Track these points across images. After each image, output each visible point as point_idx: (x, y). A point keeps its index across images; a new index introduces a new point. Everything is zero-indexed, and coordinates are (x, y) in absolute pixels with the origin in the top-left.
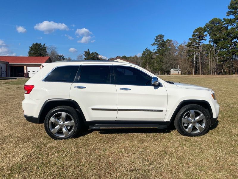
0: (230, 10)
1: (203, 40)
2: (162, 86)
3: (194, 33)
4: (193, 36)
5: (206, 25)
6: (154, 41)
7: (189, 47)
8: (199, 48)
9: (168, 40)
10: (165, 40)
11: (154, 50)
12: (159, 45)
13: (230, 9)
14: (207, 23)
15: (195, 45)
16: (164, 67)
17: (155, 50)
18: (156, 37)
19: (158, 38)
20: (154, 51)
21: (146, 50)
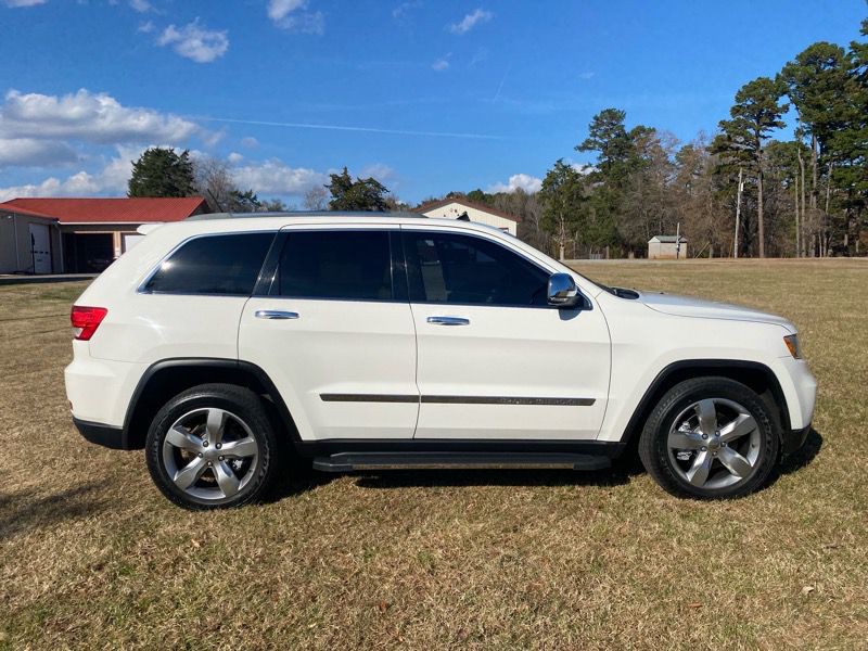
1: (774, 128)
2: (591, 309)
3: (738, 100)
4: (735, 111)
5: (784, 70)
6: (586, 135)
7: (718, 155)
8: (756, 158)
9: (641, 130)
10: (628, 130)
11: (586, 167)
12: (604, 147)
14: (788, 64)
15: (744, 147)
16: (624, 231)
17: (590, 165)
18: (596, 118)
19: (603, 124)
20: (588, 172)
21: (558, 169)
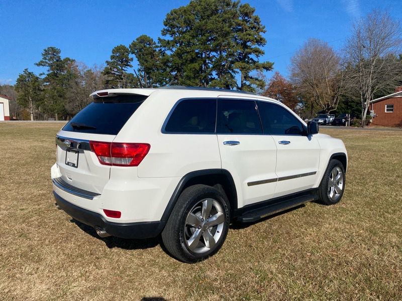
0: (166, 28)
1: (128, 67)
3: (113, 53)
4: (112, 57)
5: (132, 44)
6: (41, 58)
7: (106, 75)
8: (122, 79)
9: (67, 60)
10: (62, 59)
11: (41, 74)
12: (51, 66)
13: (166, 25)
14: (134, 41)
15: (117, 73)
17: (44, 74)
18: (45, 51)
19: (49, 54)
20: (43, 77)
21: (26, 73)
